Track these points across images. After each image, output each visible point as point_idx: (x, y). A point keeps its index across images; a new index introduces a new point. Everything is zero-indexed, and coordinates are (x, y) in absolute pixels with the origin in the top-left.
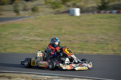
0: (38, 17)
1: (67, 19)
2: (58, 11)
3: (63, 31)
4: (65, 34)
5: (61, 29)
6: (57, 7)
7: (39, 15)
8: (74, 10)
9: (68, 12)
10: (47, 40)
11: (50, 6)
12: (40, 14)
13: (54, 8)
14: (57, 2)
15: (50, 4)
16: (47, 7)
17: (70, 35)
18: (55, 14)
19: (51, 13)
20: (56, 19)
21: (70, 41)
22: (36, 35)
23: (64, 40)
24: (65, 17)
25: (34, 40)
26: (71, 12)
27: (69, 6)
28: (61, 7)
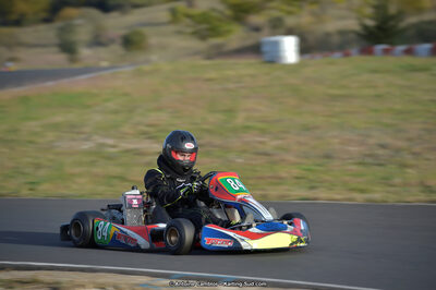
0: (146, 68)
1: (252, 76)
2: (218, 47)
3: (240, 119)
4: (247, 128)
5: (230, 111)
6: (214, 31)
7: (147, 62)
8: (276, 44)
9: (255, 49)
11: (189, 30)
12: (154, 57)
13: (202, 36)
14: (214, 14)
15: (188, 21)
16: (180, 33)
17: (263, 132)
18: (209, 57)
19: (196, 53)
20: (213, 75)
21: (266, 154)
22: (144, 133)
23: (244, 151)
24: (246, 67)
25: (136, 149)
26: (265, 49)
27: (257, 29)
28: (228, 32)
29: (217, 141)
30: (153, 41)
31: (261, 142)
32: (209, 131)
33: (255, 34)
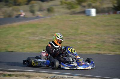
0: (54, 17)
1: (83, 20)
2: (74, 11)
3: (79, 32)
4: (82, 34)
5: (77, 29)
6: (72, 7)
8: (90, 11)
9: (84, 12)
11: (66, 7)
12: (56, 14)
13: (69, 9)
14: (73, 3)
15: (65, 4)
16: (63, 8)
17: (86, 35)
18: (71, 14)
19: (67, 13)
20: (72, 19)
21: (87, 41)
23: (80, 40)
24: (81, 17)
26: (87, 12)
27: (84, 7)
28: (77, 7)
29: (73, 37)
30: (56, 10)
31: (85, 38)
32: (71, 35)
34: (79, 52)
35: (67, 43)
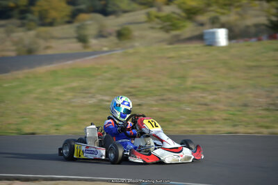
0: (131, 51)
1: (197, 55)
2: (177, 36)
3: (189, 83)
4: (194, 88)
5: (183, 78)
6: (174, 27)
7: (132, 47)
8: (214, 34)
9: (200, 38)
10: (153, 103)
11: (159, 26)
12: (137, 44)
13: (167, 31)
14: (175, 16)
15: (157, 20)
16: (152, 28)
17: (204, 90)
18: (171, 43)
19: (162, 41)
20: (172, 54)
21: (206, 105)
22: (128, 92)
23: (192, 103)
24: (194, 49)
26: (206, 37)
27: (202, 24)
28: (184, 26)
29: (174, 96)
30: (136, 33)
31: (202, 97)
32: (169, 91)
33: (201, 28)
34: (188, 131)
35: (159, 111)
